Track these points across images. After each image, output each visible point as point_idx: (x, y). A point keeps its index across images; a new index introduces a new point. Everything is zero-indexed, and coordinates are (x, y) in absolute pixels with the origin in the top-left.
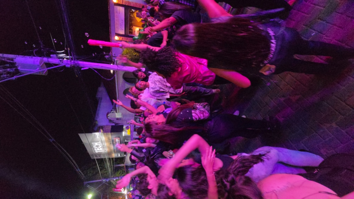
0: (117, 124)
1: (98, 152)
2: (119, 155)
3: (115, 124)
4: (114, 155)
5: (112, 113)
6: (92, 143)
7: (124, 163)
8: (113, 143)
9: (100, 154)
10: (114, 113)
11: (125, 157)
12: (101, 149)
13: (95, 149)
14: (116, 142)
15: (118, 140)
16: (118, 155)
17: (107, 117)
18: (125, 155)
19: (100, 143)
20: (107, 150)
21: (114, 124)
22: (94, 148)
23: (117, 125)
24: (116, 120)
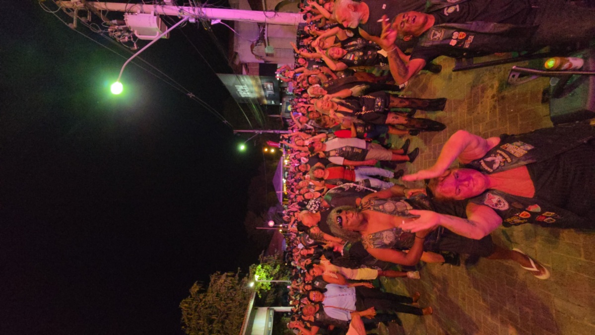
0: (267, 61)
1: (245, 97)
2: (273, 103)
3: (265, 61)
4: (266, 102)
5: (259, 45)
6: (236, 86)
7: (280, 114)
8: (264, 88)
9: (247, 99)
10: (261, 45)
11: (281, 106)
12: (248, 94)
13: (241, 93)
14: (268, 88)
15: (271, 86)
16: (271, 102)
17: (252, 51)
18: (281, 104)
19: (246, 86)
20: (255, 95)
21: (263, 62)
22: (238, 92)
23: (267, 63)
24: (265, 56)
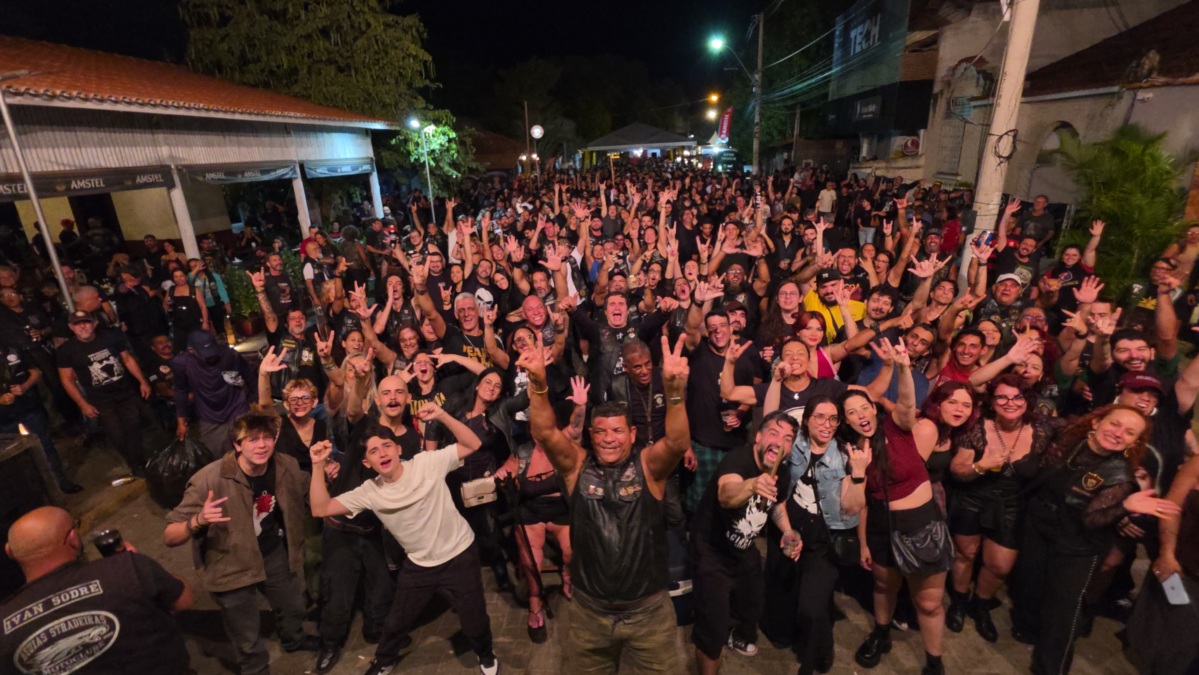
0: (935, 101)
3: (937, 95)
8: (867, 94)
13: (859, 29)
14: (867, 104)
15: (872, 113)
17: (967, 60)
22: (864, 22)
23: (931, 102)
24: (951, 95)
